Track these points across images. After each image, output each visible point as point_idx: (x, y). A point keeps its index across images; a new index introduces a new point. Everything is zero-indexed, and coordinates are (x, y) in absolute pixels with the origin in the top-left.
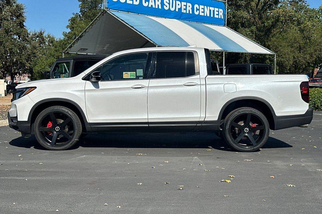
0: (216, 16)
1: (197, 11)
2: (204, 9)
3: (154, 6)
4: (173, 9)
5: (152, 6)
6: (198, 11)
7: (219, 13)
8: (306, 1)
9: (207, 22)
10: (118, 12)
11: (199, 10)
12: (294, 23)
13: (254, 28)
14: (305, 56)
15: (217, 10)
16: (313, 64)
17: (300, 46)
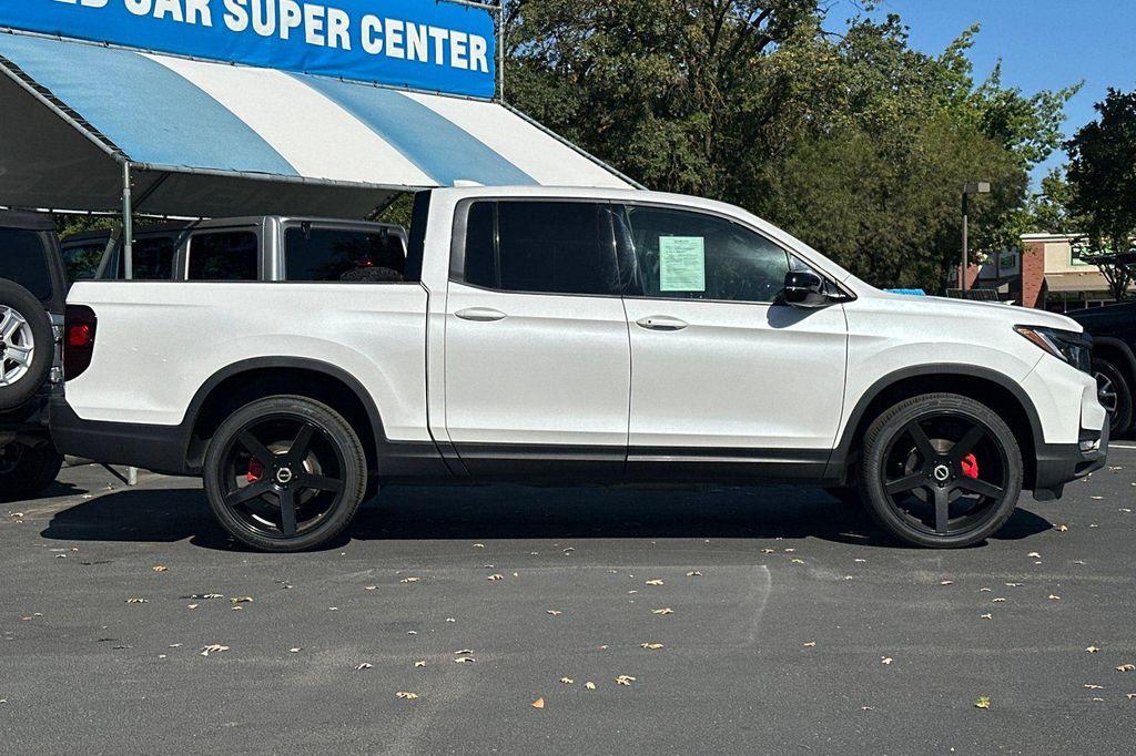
0: (457, 63)
1: (372, 42)
2: (404, 34)
3: (178, 17)
4: (263, 30)
5: (168, 14)
6: (378, 42)
7: (472, 51)
8: (907, 28)
9: (418, 83)
10: (11, 32)
11: (382, 36)
12: (840, 104)
13: (701, 120)
14: (900, 223)
15: (462, 37)
16: (930, 249)
17: (882, 186)
